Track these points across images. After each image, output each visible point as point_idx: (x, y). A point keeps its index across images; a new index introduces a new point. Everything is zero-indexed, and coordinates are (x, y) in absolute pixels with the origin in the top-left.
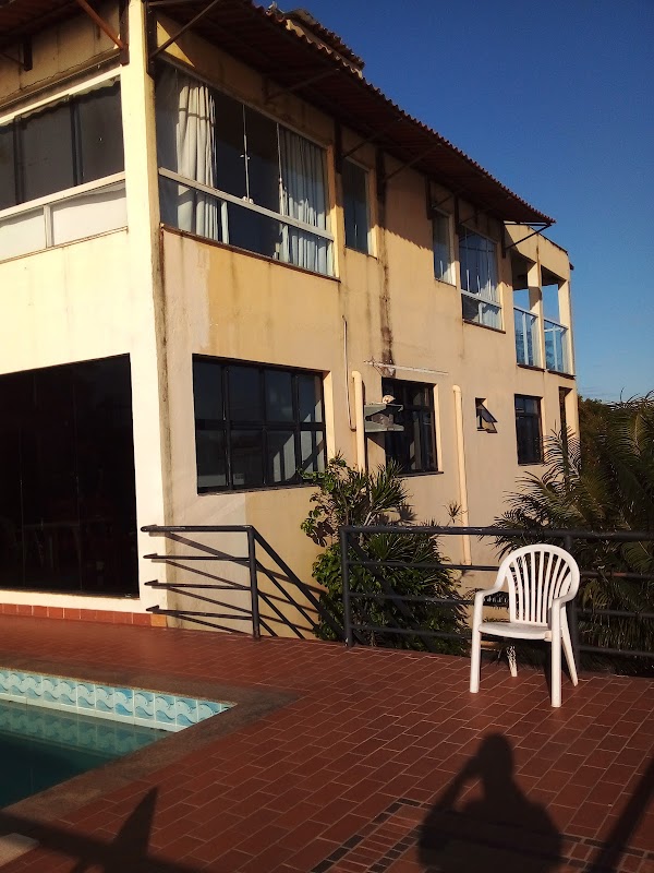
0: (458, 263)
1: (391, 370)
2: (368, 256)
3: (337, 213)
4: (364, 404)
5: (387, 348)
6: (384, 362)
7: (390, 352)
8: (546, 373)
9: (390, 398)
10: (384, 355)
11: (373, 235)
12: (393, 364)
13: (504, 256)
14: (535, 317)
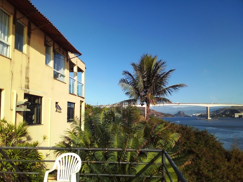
0: (53, 61)
1: (28, 91)
2: (23, 53)
3: (13, 37)
4: (17, 101)
5: (27, 83)
6: (26, 88)
7: (28, 85)
8: (77, 96)
9: (26, 100)
10: (26, 86)
11: (25, 47)
12: (29, 89)
13: (67, 62)
14: (75, 80)
